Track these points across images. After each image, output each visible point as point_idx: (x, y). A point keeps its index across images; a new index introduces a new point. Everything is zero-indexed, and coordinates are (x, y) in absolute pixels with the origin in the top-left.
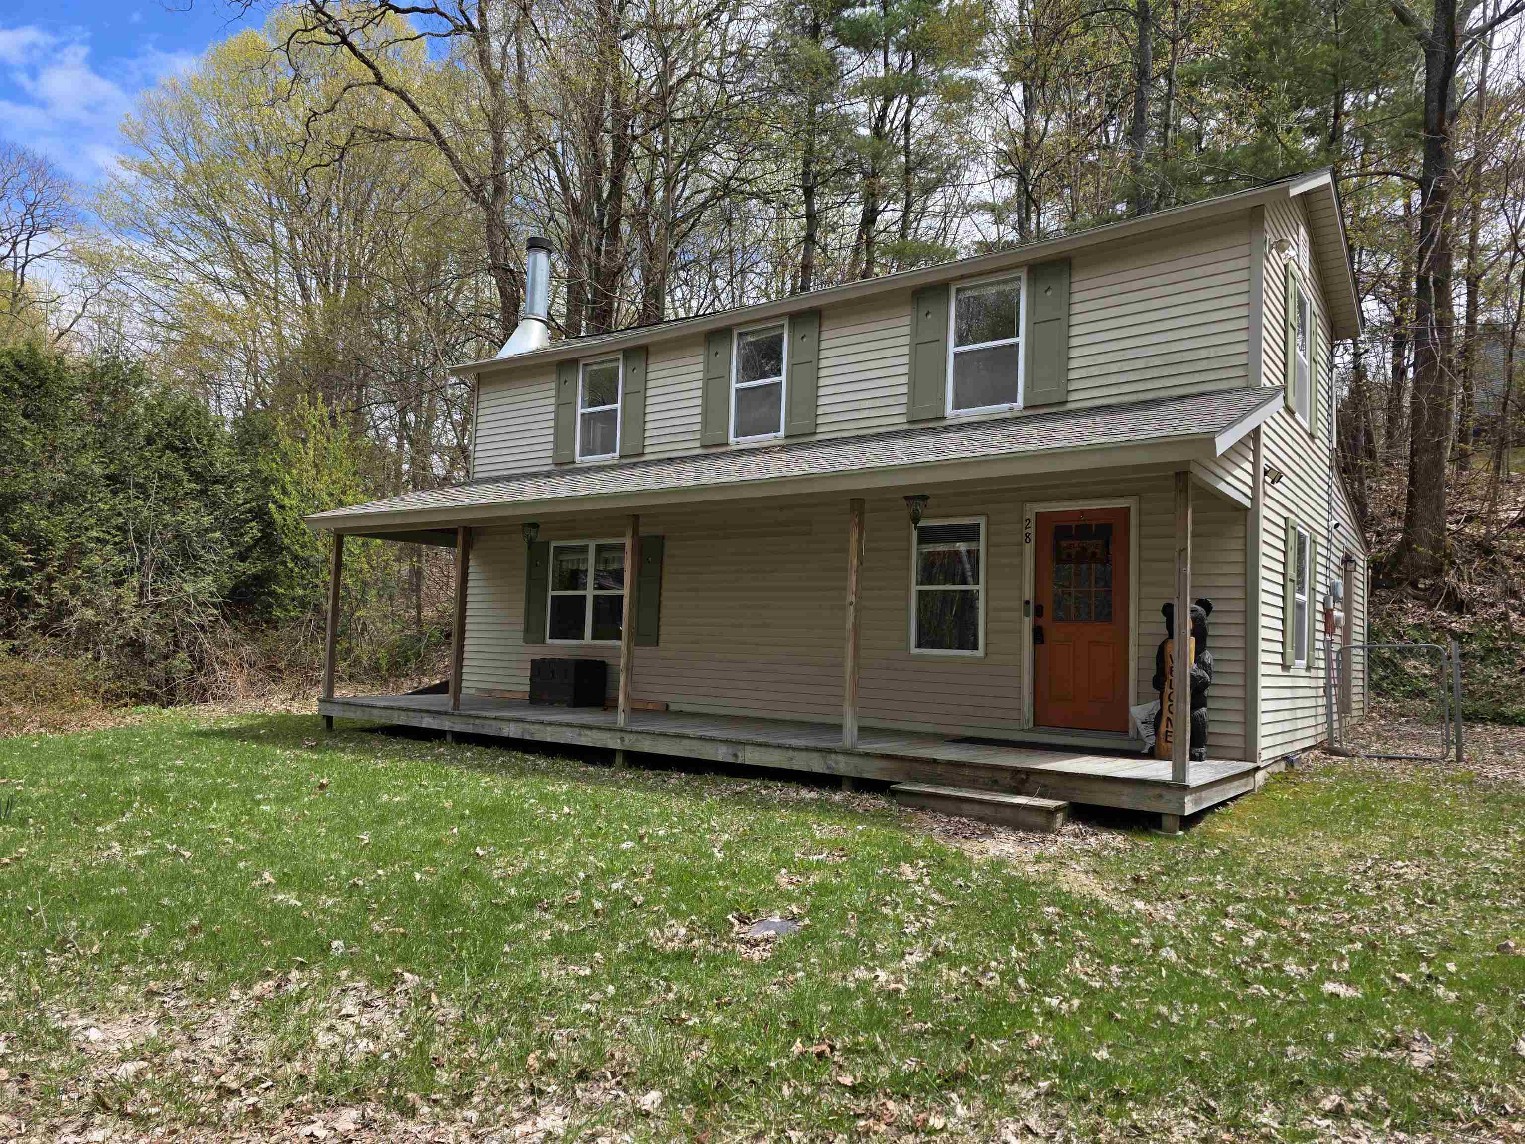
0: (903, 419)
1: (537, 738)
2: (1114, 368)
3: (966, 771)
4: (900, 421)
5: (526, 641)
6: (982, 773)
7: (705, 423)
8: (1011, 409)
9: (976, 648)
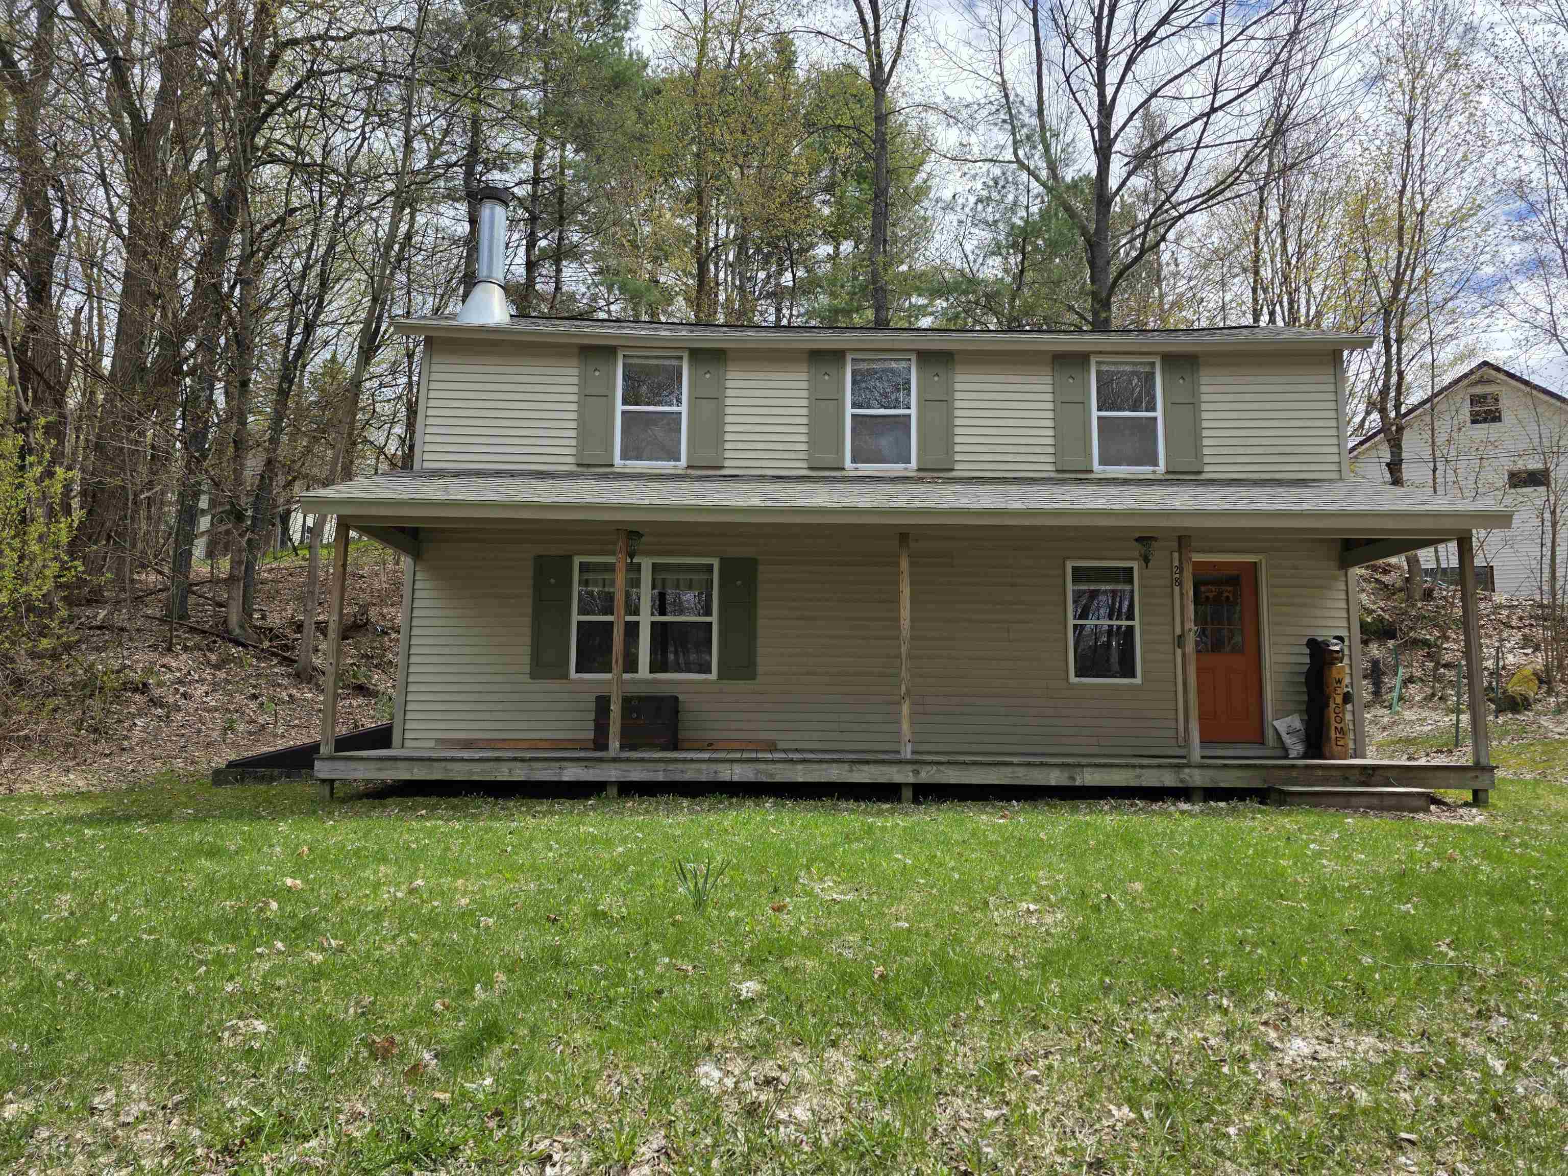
3: (1320, 773)
4: (1049, 469)
5: (534, 676)
6: (1335, 772)
7: (812, 444)
8: (1153, 472)
9: (1133, 676)
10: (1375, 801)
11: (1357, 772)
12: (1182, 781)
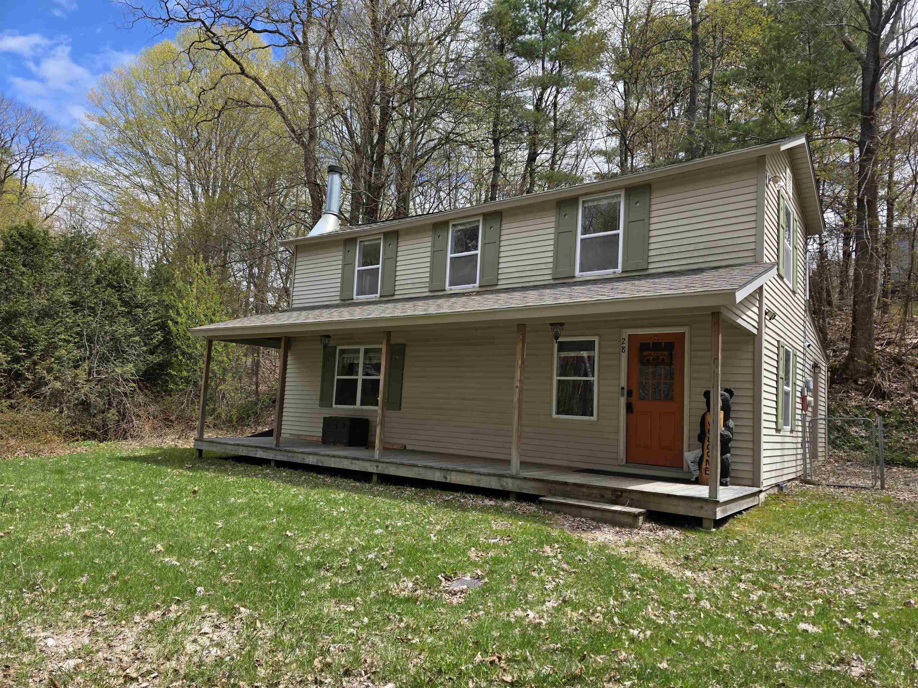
0: (550, 277)
1: (325, 465)
2: (676, 249)
3: (585, 490)
4: (548, 278)
5: (321, 406)
6: (595, 491)
7: (431, 277)
8: (615, 273)
9: (592, 415)
10: (598, 514)
11: (610, 493)
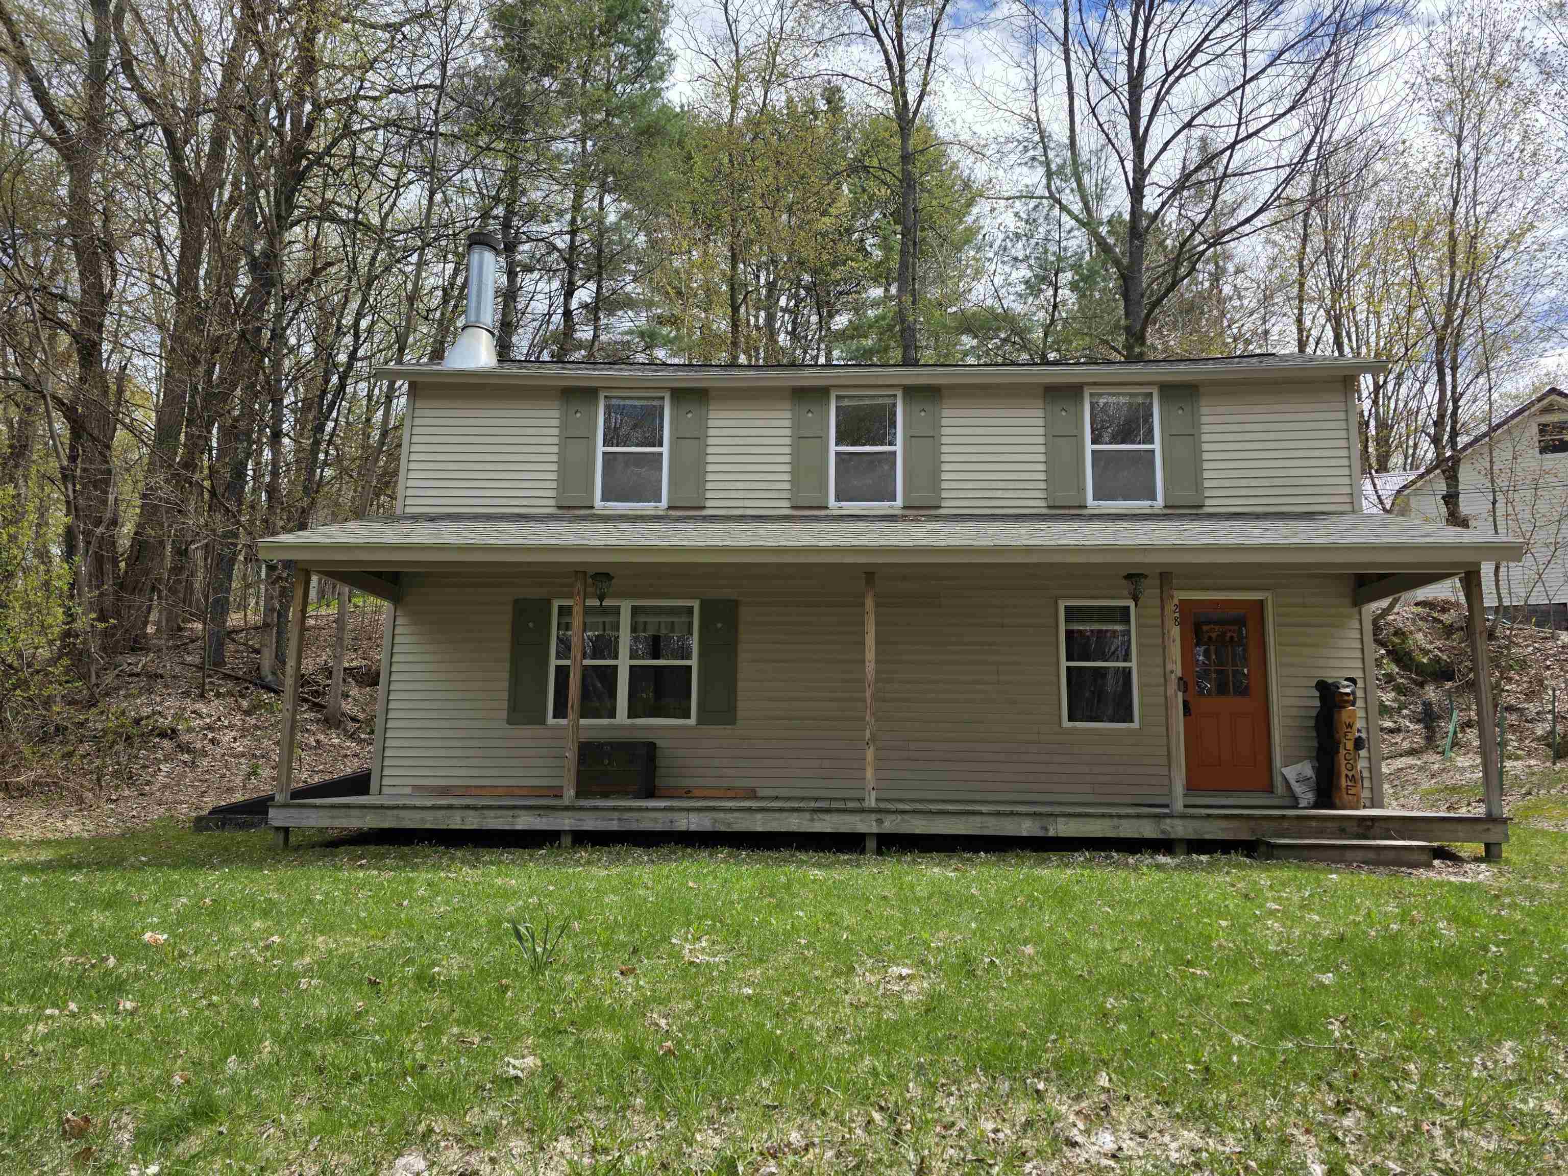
4: (1039, 505)
5: (513, 722)
6: (1329, 824)
7: (794, 481)
8: (1152, 507)
9: (1132, 721)
10: (1371, 855)
11: (1354, 823)
12: (1163, 832)
